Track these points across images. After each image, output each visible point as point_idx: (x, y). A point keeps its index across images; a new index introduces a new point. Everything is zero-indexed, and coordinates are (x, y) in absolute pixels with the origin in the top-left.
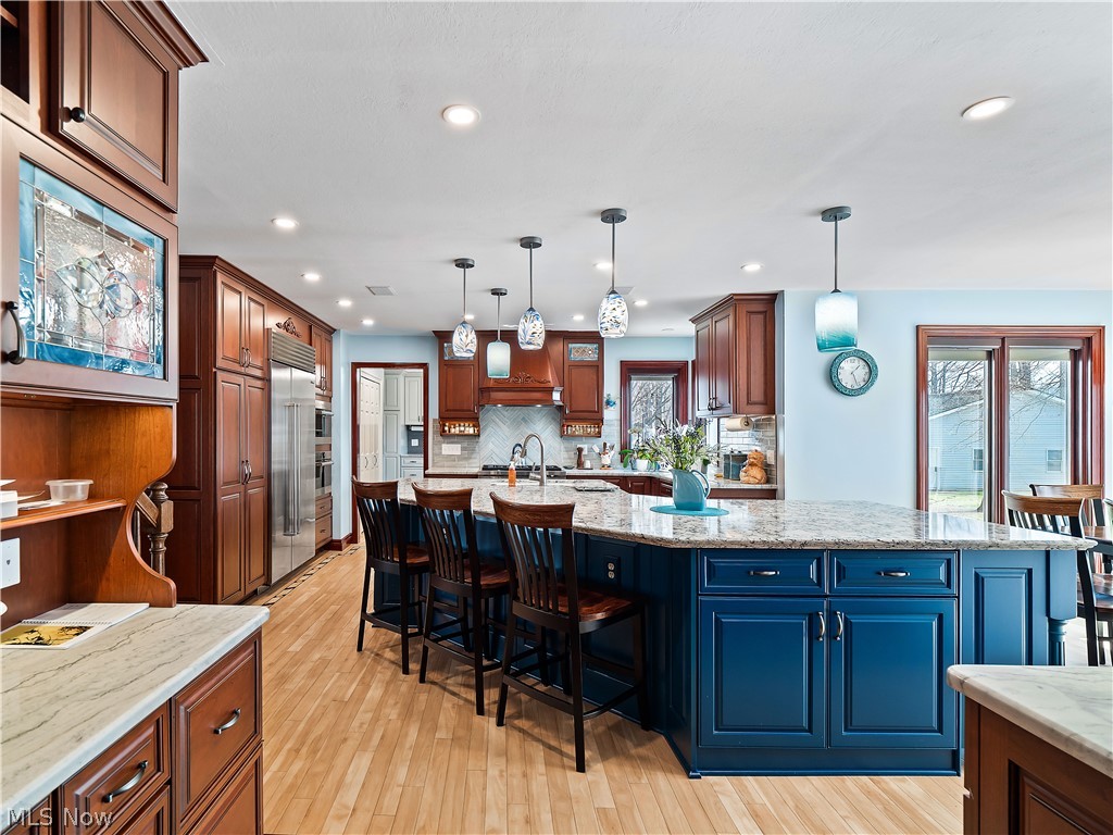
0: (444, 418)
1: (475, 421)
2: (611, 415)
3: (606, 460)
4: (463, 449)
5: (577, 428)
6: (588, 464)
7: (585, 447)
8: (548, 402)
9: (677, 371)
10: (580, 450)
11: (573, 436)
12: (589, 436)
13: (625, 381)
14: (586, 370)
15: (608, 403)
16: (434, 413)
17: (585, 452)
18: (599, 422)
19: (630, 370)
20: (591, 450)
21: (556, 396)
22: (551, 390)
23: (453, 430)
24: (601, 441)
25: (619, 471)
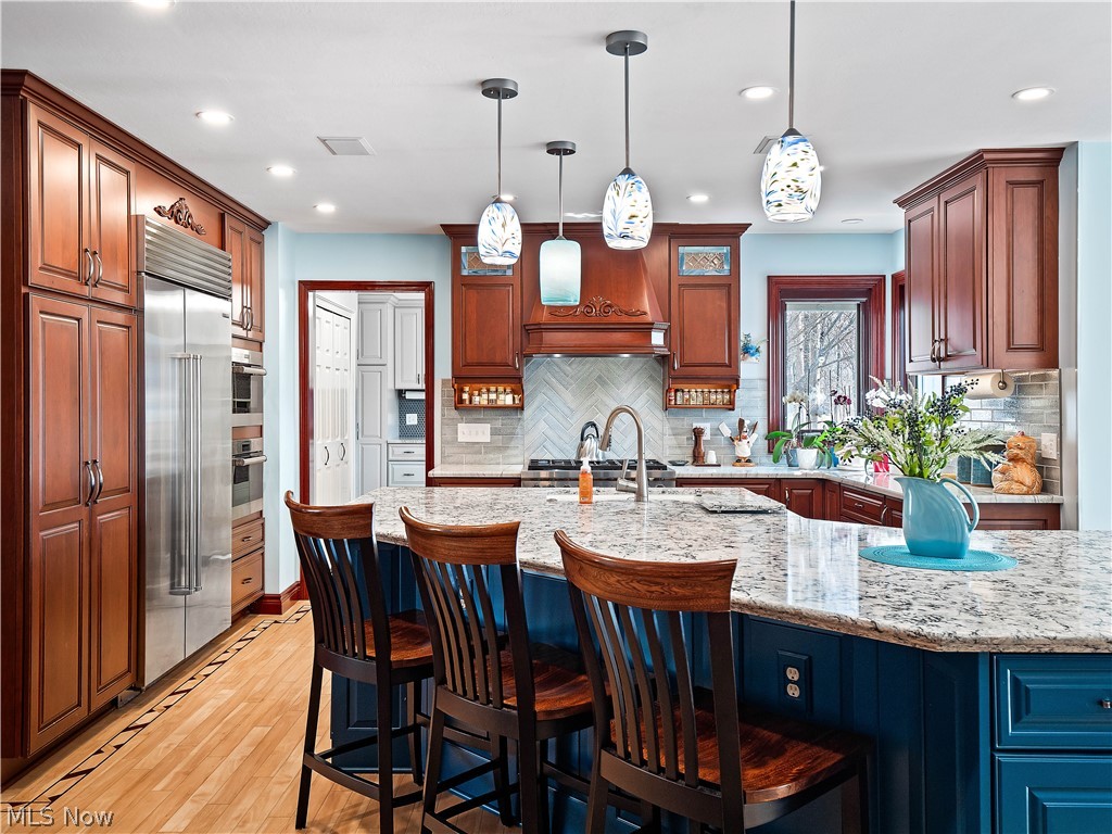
0: (460, 379)
1: (515, 382)
2: (752, 370)
3: (744, 449)
4: (494, 432)
5: (695, 394)
6: (712, 457)
7: (707, 426)
8: (641, 349)
9: (867, 293)
10: (698, 433)
11: (687, 408)
12: (711, 406)
13: (776, 312)
14: (709, 292)
15: (747, 350)
16: (443, 370)
17: (706, 437)
18: (731, 382)
19: (783, 291)
20: (717, 432)
21: (657, 338)
22: (647, 329)
23: (476, 399)
24: (734, 417)
25: (766, 469)
